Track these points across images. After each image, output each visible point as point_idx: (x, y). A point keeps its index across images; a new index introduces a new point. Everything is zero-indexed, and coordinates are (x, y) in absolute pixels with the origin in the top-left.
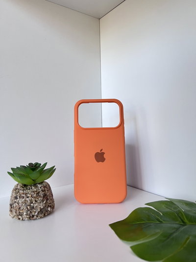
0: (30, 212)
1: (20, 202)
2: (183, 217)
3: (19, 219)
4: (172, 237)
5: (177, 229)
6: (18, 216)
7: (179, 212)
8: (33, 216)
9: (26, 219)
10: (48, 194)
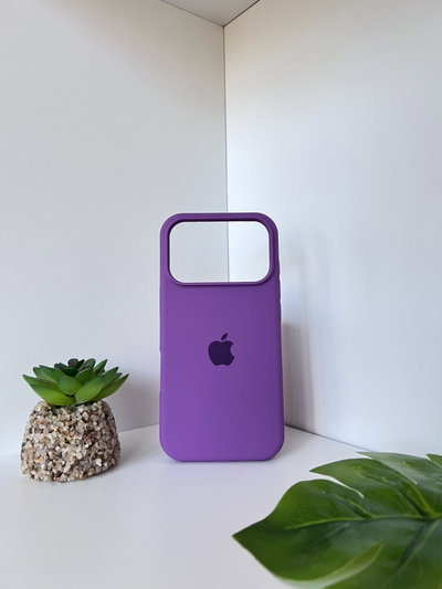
6: (31, 470)
8: (60, 474)
9: (46, 478)
10: (98, 429)
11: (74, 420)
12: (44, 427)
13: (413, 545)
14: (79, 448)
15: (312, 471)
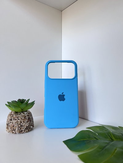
0: (20, 128)
1: (14, 122)
2: (112, 136)
3: (13, 133)
4: (105, 148)
5: (108, 144)
6: (12, 131)
7: (109, 133)
8: (22, 131)
9: (18, 133)
12: (16, 118)
13: (106, 146)
14: (27, 123)
15: (86, 128)
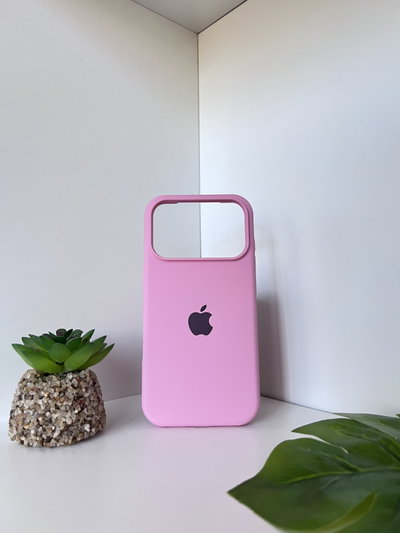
0: (44, 430)
1: (26, 406)
3: (22, 443)
6: (20, 436)
8: (49, 439)
9: (35, 444)
10: (87, 395)
11: (64, 386)
12: (34, 393)
14: (69, 414)
15: (294, 431)
